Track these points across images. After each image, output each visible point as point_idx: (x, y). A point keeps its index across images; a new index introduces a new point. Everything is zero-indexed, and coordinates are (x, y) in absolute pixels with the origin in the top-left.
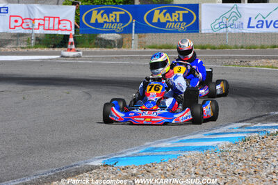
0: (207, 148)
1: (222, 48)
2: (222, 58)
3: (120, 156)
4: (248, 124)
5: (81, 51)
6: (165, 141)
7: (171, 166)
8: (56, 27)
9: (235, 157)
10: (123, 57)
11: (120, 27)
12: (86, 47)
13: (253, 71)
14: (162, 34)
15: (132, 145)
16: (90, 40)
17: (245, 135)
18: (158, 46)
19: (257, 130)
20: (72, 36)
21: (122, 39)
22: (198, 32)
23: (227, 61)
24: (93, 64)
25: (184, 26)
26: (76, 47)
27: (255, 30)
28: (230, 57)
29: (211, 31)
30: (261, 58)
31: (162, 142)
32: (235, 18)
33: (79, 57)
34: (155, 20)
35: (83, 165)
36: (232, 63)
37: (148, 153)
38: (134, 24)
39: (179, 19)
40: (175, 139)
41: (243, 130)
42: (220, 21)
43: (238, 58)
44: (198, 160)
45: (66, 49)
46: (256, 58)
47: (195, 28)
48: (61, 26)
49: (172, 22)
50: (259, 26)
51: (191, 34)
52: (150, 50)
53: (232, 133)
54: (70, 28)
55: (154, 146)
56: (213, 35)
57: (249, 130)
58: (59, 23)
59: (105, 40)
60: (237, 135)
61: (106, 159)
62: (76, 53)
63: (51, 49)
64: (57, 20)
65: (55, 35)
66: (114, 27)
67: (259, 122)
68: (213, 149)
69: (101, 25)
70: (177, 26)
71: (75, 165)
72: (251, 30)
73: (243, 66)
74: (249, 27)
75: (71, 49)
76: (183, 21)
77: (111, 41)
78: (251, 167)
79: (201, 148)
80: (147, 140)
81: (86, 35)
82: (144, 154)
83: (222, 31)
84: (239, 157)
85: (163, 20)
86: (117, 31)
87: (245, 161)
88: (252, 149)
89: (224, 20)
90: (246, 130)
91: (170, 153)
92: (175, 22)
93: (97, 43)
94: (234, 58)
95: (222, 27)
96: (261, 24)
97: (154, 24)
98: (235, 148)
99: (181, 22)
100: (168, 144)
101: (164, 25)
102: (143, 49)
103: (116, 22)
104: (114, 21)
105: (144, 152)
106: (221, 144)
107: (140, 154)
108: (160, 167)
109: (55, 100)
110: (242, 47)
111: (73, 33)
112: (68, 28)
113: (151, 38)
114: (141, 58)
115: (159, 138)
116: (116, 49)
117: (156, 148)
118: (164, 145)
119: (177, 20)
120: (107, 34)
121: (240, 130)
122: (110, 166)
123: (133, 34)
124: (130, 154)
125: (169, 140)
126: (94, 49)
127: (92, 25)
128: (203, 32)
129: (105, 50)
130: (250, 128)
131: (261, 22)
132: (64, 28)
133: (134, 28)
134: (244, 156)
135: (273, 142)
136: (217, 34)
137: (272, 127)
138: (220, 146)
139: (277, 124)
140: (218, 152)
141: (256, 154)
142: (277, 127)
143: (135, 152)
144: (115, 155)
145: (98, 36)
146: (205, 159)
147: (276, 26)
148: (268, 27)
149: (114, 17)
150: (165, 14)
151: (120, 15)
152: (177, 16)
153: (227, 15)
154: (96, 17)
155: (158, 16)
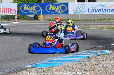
0: (73, 60)
1: (77, 20)
3: (38, 64)
4: (89, 51)
5: (20, 22)
6: (56, 58)
7: (59, 67)
8: (9, 12)
9: (85, 64)
10: (37, 24)
11: (36, 12)
12: (22, 20)
13: (90, 29)
14: (53, 15)
15: (43, 59)
16: (24, 17)
17: (88, 55)
18: (52, 19)
19: (93, 53)
20: (16, 16)
22: (68, 14)
23: (80, 26)
24: (25, 27)
25: (62, 12)
26: (18, 20)
27: (91, 13)
28: (81, 24)
29: (73, 14)
30: (94, 24)
31: (55, 58)
32: (83, 8)
33: (19, 24)
34: (50, 9)
35: (23, 67)
36: (82, 26)
37: (49, 62)
38: (41, 11)
39: (60, 9)
40: (60, 57)
41: (88, 53)
42: (77, 9)
43: (84, 24)
44: (70, 65)
45: (14, 21)
46: (91, 25)
47: (67, 12)
48: (11, 12)
49: (57, 10)
51: (65, 15)
52: (48, 21)
53: (83, 54)
54: (15, 13)
55: (52, 60)
56: (74, 15)
57: (90, 53)
58: (11, 10)
59: (30, 17)
60: (85, 55)
61: (33, 65)
62: (18, 23)
63: (8, 21)
64: (10, 9)
65: (9, 15)
66: (33, 12)
67: (94, 50)
69: (28, 11)
70: (59, 12)
71: (20, 67)
72: (89, 13)
73: (86, 27)
74: (88, 12)
75: (16, 21)
76: (62, 10)
78: (91, 68)
79: (71, 61)
80: (49, 57)
81: (22, 15)
83: (78, 13)
84: (86, 64)
85: (53, 9)
87: (89, 65)
88: (91, 61)
89: (78, 9)
90: (89, 53)
91: (58, 62)
93: (27, 19)
94: (83, 24)
95: (77, 12)
96: (93, 11)
98: (84, 61)
99: (61, 10)
100: (57, 59)
101: (54, 11)
102: (45, 21)
103: (34, 10)
104: (33, 10)
106: (79, 59)
108: (55, 68)
109: (10, 42)
110: (86, 20)
111: (17, 14)
112: (15, 12)
113: (48, 16)
114: (45, 24)
116: (34, 21)
117: (52, 61)
118: (55, 59)
119: (59, 9)
120: (31, 15)
121: (86, 53)
122: (34, 68)
124: (42, 63)
125: (58, 57)
126: (25, 21)
127: (24, 11)
128: (69, 14)
129: (30, 21)
130: (90, 52)
131: (93, 10)
132: (13, 12)
133: (41, 12)
134: (88, 63)
135: (100, 58)
136: (75, 15)
137: (99, 52)
138: (78, 59)
139: (101, 51)
140: (78, 62)
141: (93, 62)
142: (101, 52)
143: (44, 62)
144: (36, 63)
145: (27, 16)
146: (73, 65)
147: (99, 11)
148: (96, 12)
149: (33, 8)
150: (54, 7)
151: (36, 7)
152: (59, 8)
153: (79, 7)
154: (26, 8)
155: (51, 7)
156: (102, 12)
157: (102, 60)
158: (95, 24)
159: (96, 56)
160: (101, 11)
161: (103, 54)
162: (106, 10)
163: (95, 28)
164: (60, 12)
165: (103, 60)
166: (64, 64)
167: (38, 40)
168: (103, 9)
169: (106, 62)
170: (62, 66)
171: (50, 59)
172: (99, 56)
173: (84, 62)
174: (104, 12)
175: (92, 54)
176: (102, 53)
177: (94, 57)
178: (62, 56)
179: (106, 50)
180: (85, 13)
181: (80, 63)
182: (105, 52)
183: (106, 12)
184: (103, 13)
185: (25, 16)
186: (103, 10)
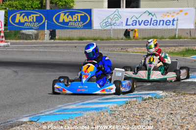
0: (101, 109)
1: (108, 39)
2: (109, 46)
3: (40, 115)
5: (9, 43)
6: (72, 104)
7: (77, 121)
9: (121, 115)
10: (39, 47)
11: (36, 25)
12: (13, 39)
13: (130, 55)
14: (66, 30)
15: (49, 107)
16: (15, 35)
17: (127, 100)
18: (64, 38)
20: (2, 32)
21: (38, 34)
23: (112, 48)
24: (18, 51)
25: (81, 24)
26: (6, 39)
27: (131, 27)
28: (114, 46)
29: (100, 28)
30: (136, 46)
31: (69, 105)
32: (117, 19)
33: (7, 46)
34: (61, 20)
35: (16, 121)
36: (116, 50)
37: (60, 113)
38: (46, 23)
39: (77, 19)
40: (79, 103)
41: (125, 96)
42: (106, 21)
43: (119, 46)
44: (95, 117)
46: (132, 47)
47: (89, 25)
49: (73, 22)
50: (134, 24)
55: (64, 108)
56: (102, 30)
57: (130, 96)
59: (26, 34)
60: (122, 100)
61: (31, 117)
62: (5, 44)
66: (32, 25)
68: (106, 110)
69: (23, 24)
71: (10, 121)
72: (128, 27)
73: (123, 52)
74: (127, 25)
75: (2, 41)
76: (81, 21)
77: (30, 35)
78: (132, 121)
79: (97, 109)
80: (59, 104)
81: (12, 31)
82: (58, 113)
83: (109, 27)
84: (124, 115)
85: (67, 20)
86: (34, 28)
87: (128, 117)
88: (132, 109)
89: (109, 20)
90: (128, 96)
91: (76, 112)
92: (75, 22)
93: (20, 37)
94: (117, 46)
95: (108, 25)
97: (60, 23)
98: (120, 109)
99: (79, 22)
100: (74, 106)
101: (67, 24)
103: (33, 22)
104: (32, 21)
105: (57, 112)
107: (55, 113)
108: (69, 122)
110: (122, 39)
111: (3, 29)
114: (52, 47)
115: (67, 102)
116: (34, 41)
117: (66, 109)
118: (71, 107)
119: (76, 20)
121: (123, 96)
122: (34, 121)
123: (46, 30)
124: (48, 113)
125: (75, 104)
126: (18, 41)
127: (16, 24)
128: (94, 28)
129: (26, 41)
131: (135, 22)
133: (46, 26)
134: (127, 114)
135: (146, 104)
136: (104, 30)
137: (145, 94)
138: (110, 107)
139: (149, 92)
140: (109, 111)
141: (135, 112)
142: (148, 94)
143: (52, 112)
144: (38, 114)
145: (21, 32)
146: (100, 116)
147: (146, 24)
148: (140, 25)
149: (32, 18)
150: (68, 16)
151: (36, 17)
152: (77, 17)
153: (111, 17)
154: (19, 18)
155: (63, 17)
156: (150, 25)
157: (151, 109)
158: (138, 46)
159: (139, 100)
160: (148, 22)
161: (152, 98)
162: (157, 21)
163: (138, 53)
164: (77, 25)
165: (153, 107)
166: (85, 116)
167: (40, 74)
168: (152, 19)
169: (158, 112)
170: (81, 118)
171: (62, 107)
172: (146, 101)
173: (120, 111)
174: (153, 25)
175: (134, 97)
176: (150, 96)
177: (137, 103)
178: (81, 102)
179: (158, 90)
180: (121, 27)
181: (113, 112)
182: (155, 94)
183: (156, 25)
184: (152, 27)
185: (18, 32)
186: (152, 22)
